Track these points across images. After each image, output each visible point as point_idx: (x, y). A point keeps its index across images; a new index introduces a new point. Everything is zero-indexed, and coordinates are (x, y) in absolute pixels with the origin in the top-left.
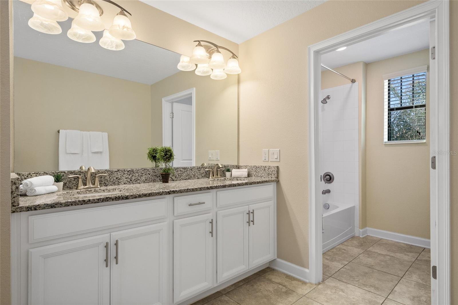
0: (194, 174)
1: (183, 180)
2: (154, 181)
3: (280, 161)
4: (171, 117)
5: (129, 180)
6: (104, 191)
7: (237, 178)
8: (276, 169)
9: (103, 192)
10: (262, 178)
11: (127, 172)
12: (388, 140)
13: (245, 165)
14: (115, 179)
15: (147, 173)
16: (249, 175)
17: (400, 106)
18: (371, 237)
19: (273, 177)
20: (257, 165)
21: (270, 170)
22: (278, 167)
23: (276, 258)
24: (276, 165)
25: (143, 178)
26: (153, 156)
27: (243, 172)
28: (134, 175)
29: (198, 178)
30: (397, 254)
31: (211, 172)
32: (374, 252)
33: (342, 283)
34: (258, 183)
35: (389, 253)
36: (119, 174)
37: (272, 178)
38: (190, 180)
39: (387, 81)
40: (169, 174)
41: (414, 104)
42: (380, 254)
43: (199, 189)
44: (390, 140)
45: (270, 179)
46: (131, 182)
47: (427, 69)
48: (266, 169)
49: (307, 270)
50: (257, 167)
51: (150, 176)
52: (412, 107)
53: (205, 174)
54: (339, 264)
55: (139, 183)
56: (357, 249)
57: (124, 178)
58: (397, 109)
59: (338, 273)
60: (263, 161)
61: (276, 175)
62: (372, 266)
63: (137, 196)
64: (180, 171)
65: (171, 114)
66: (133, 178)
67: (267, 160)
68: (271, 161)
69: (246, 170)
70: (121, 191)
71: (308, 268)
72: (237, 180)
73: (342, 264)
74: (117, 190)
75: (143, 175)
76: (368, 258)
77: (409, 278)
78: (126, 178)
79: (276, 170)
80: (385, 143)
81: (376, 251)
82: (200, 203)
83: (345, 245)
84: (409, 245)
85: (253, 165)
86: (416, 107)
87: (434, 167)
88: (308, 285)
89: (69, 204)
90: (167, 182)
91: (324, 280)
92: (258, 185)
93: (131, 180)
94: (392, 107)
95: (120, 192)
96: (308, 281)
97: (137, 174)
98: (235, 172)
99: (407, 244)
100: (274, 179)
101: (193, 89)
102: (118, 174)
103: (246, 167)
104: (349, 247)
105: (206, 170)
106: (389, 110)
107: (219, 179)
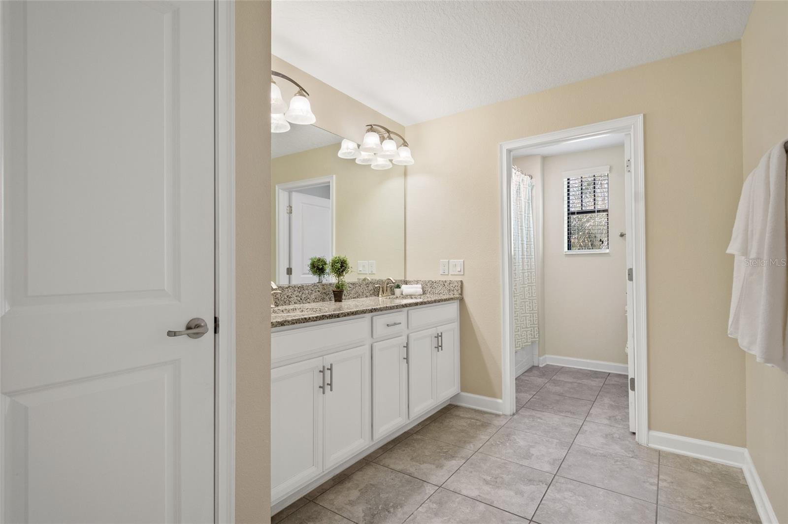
0: (362, 291)
1: (352, 299)
2: (323, 300)
3: (464, 275)
4: (288, 212)
5: (299, 299)
6: (283, 311)
7: (411, 296)
8: (460, 284)
9: (282, 313)
10: (441, 295)
11: (297, 289)
12: (568, 249)
13: (416, 280)
14: (286, 297)
15: (317, 290)
16: (424, 293)
17: (580, 209)
18: (552, 365)
19: (456, 293)
20: (433, 280)
21: (451, 285)
22: (461, 282)
23: (460, 391)
24: (459, 279)
25: (313, 297)
26: (318, 268)
27: (416, 289)
28: (304, 292)
29: (367, 297)
30: (583, 380)
31: (381, 289)
32: (559, 380)
33: (536, 412)
34: (445, 300)
35: (575, 380)
36: (290, 291)
37: (454, 294)
38: (358, 299)
39: (567, 179)
40: (343, 291)
41: (596, 208)
42: (566, 382)
43: (396, 307)
44: (571, 249)
45: (452, 296)
46: (301, 301)
47: (609, 169)
48: (446, 284)
49: (500, 401)
50: (433, 282)
51: (319, 294)
52: (594, 212)
53: (373, 291)
54: (527, 395)
55: (309, 303)
56: (541, 379)
57: (294, 296)
58: (578, 213)
59: (529, 403)
60: (441, 275)
61: (460, 291)
62: (562, 393)
63: (346, 314)
64: (349, 287)
65: (288, 208)
66: (304, 296)
67: (447, 273)
68: (451, 275)
69: (420, 286)
70: (302, 311)
71: (501, 398)
72: (412, 298)
73: (530, 395)
74: (297, 310)
75: (313, 292)
76: (555, 386)
77: (601, 401)
78: (296, 296)
79: (459, 286)
80: (565, 252)
81: (561, 379)
82: (395, 324)
83: (526, 376)
84: (593, 371)
85: (427, 279)
86: (599, 211)
87: (631, 279)
88: (502, 417)
89: (294, 322)
90: (341, 301)
91: (517, 411)
92: (446, 302)
93: (301, 299)
94: (572, 210)
95: (302, 313)
96: (501, 413)
97: (307, 292)
98: (405, 289)
99: (590, 371)
100: (458, 296)
101: (332, 177)
102: (288, 290)
103: (417, 282)
104: (531, 378)
105: (376, 286)
106: (568, 214)
107: (391, 297)
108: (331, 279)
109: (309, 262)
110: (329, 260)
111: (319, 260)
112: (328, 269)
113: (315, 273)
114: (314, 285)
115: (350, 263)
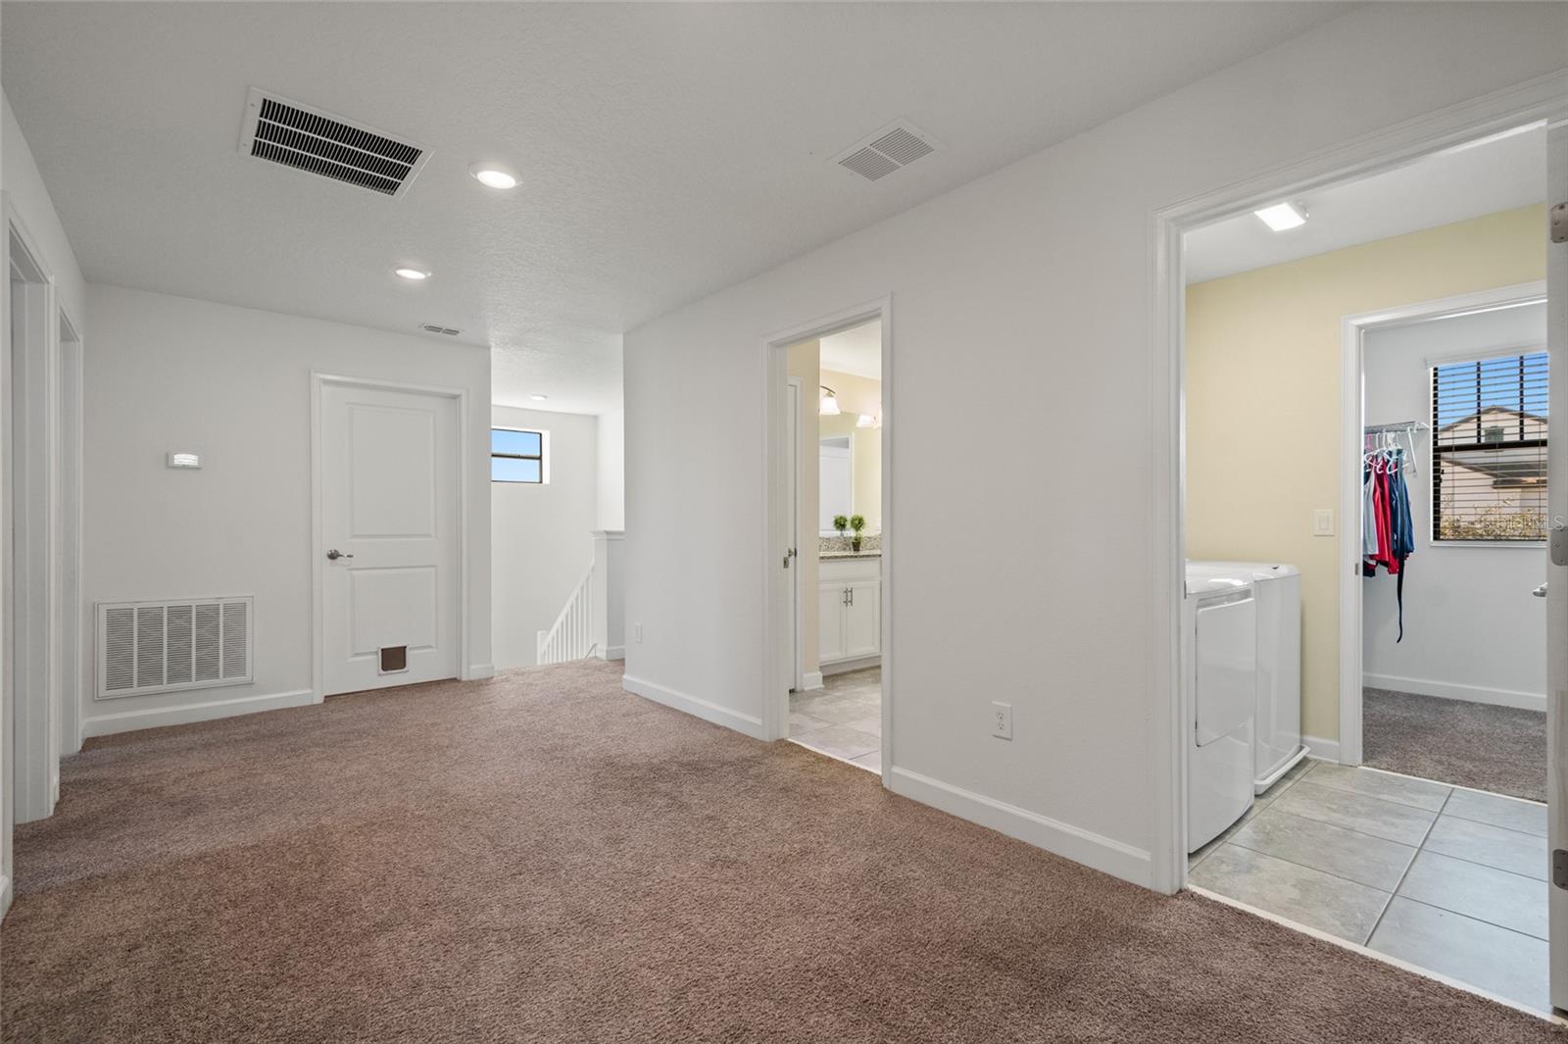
15: (840, 542)
26: (840, 524)
63: (863, 557)
64: (865, 539)
75: (837, 543)
97: (831, 541)
108: (850, 533)
109: (834, 519)
110: (849, 518)
111: (841, 518)
112: (848, 525)
113: (838, 528)
114: (838, 538)
115: (866, 520)
